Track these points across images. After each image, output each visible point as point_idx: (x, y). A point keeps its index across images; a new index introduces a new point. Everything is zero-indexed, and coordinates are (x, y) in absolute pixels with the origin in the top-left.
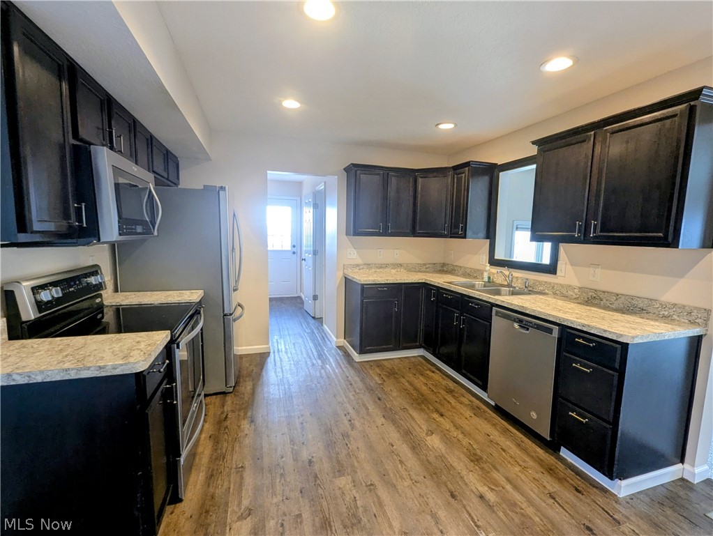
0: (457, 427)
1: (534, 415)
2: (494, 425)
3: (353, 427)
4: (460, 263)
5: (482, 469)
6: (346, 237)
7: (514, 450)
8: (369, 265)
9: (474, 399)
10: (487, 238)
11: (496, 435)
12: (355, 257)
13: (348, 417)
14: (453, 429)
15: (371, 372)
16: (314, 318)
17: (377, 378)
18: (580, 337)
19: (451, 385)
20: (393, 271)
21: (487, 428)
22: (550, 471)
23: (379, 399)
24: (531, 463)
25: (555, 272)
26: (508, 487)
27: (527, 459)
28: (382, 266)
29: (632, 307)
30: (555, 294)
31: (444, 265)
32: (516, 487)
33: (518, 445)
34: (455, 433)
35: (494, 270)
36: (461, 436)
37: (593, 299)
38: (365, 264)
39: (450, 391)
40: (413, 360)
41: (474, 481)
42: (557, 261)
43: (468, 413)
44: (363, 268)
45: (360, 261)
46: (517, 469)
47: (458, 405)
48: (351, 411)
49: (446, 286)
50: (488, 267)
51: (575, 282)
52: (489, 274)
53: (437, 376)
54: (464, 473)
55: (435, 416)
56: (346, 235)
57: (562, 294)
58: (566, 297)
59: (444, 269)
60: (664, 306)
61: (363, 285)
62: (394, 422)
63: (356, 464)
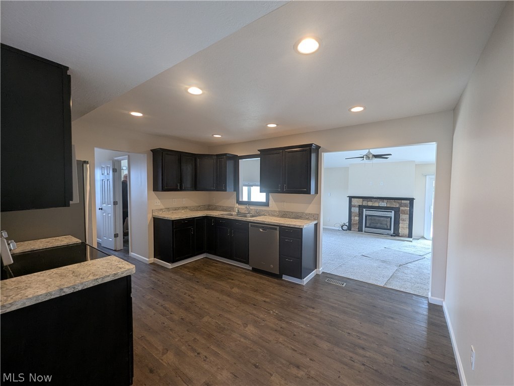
0: (242, 282)
1: (272, 266)
2: (255, 277)
3: (193, 298)
4: (220, 204)
5: (260, 293)
6: (153, 192)
7: (267, 283)
8: (168, 209)
9: (242, 270)
10: (234, 191)
11: (258, 280)
12: (159, 204)
13: (187, 294)
14: (241, 283)
15: (183, 271)
16: (115, 250)
17: (188, 273)
18: (287, 229)
19: (229, 266)
20: (183, 211)
21: (253, 278)
22: (281, 285)
23: (198, 282)
24: (275, 285)
25: (268, 206)
26: (272, 295)
27: (273, 284)
28: (176, 209)
29: (298, 216)
30: (269, 215)
31: (209, 206)
32: (274, 294)
33: (268, 281)
34: (243, 284)
35: (240, 207)
36: (245, 285)
37: (284, 215)
38: (166, 208)
39: (230, 269)
40: (202, 260)
41: (259, 298)
42: (269, 200)
43: (243, 276)
44: (165, 211)
45: (162, 207)
46: (272, 288)
47: (237, 274)
48: (187, 292)
49: (221, 216)
50: (237, 205)
51: (277, 209)
52: (238, 208)
53: (220, 265)
54: (254, 296)
55: (230, 281)
56: (153, 191)
57: (272, 214)
58: (274, 216)
59: (209, 207)
60: (306, 214)
61: (173, 221)
62: (213, 289)
63: (207, 311)
